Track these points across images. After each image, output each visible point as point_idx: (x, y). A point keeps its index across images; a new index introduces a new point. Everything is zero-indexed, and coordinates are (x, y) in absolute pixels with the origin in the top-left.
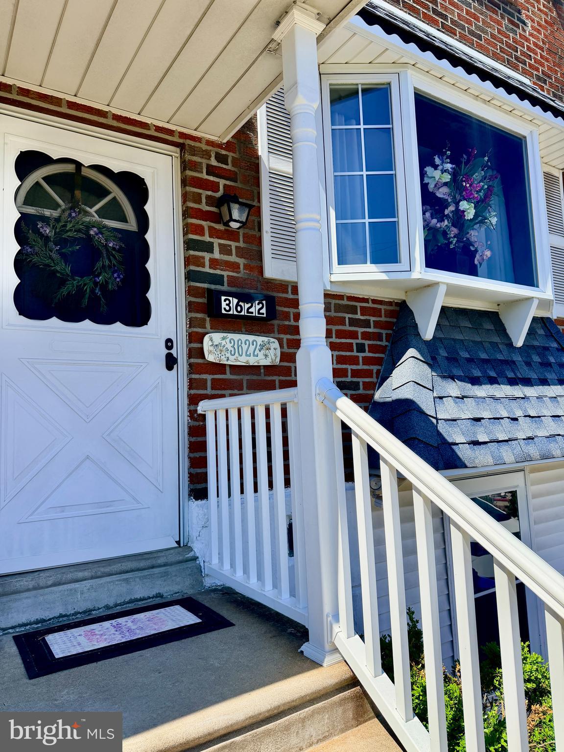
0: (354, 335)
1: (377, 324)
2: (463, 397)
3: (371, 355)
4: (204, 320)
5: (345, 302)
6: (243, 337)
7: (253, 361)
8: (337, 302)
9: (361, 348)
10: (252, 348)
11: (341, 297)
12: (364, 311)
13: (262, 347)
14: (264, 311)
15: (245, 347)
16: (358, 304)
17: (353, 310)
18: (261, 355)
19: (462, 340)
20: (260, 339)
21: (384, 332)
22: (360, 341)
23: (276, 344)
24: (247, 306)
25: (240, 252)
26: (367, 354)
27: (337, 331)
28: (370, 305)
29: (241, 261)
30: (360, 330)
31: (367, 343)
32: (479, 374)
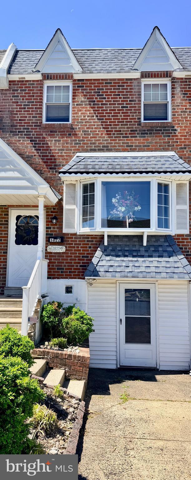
0: (88, 244)
1: (95, 241)
2: (110, 260)
3: (93, 249)
4: (48, 243)
5: (86, 236)
6: (56, 246)
7: (58, 251)
8: (83, 236)
9: (90, 247)
10: (58, 249)
11: (85, 235)
12: (91, 238)
13: (61, 248)
14: (60, 241)
15: (56, 248)
16: (90, 237)
17: (89, 238)
18: (60, 250)
19: (121, 245)
20: (60, 247)
21: (98, 243)
22: (90, 246)
23: (65, 247)
24: (56, 240)
25: (57, 228)
26: (92, 249)
27: (83, 243)
28: (94, 236)
29: (57, 230)
30: (90, 243)
31: (92, 246)
32: (121, 254)
